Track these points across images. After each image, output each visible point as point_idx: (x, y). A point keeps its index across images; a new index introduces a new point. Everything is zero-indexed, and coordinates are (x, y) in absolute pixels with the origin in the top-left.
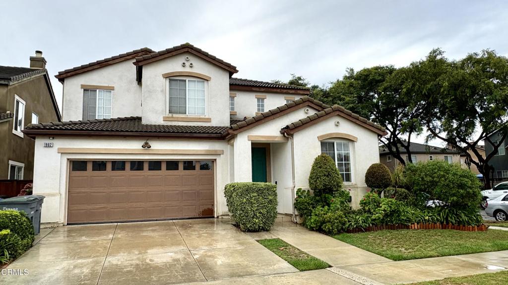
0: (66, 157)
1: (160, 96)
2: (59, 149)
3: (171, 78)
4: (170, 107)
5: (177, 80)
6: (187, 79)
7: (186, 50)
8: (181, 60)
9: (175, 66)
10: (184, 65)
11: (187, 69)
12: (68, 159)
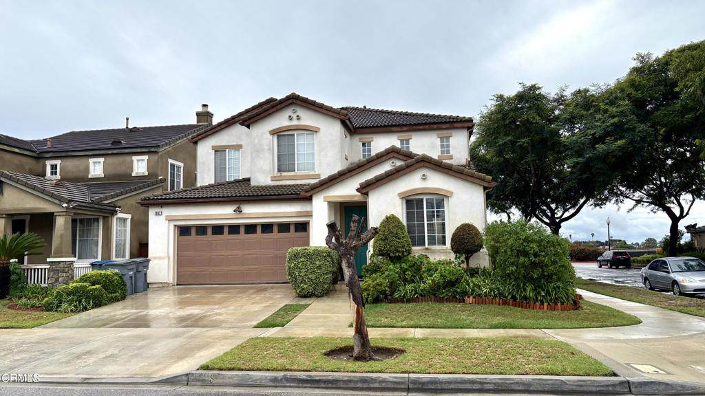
0: (172, 224)
1: (268, 155)
2: (166, 216)
3: (277, 133)
4: (279, 165)
5: (285, 135)
6: (296, 133)
7: (290, 101)
8: (288, 112)
9: (281, 120)
10: (290, 118)
11: (295, 122)
12: (175, 226)
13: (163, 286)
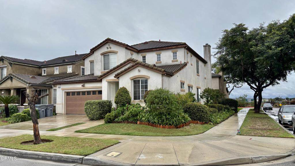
0: (64, 91)
1: (100, 63)
2: (62, 88)
3: (104, 54)
4: (104, 67)
5: (106, 55)
6: (110, 54)
7: (107, 41)
8: (107, 46)
9: (104, 49)
10: (108, 48)
11: (109, 50)
13: (61, 114)
